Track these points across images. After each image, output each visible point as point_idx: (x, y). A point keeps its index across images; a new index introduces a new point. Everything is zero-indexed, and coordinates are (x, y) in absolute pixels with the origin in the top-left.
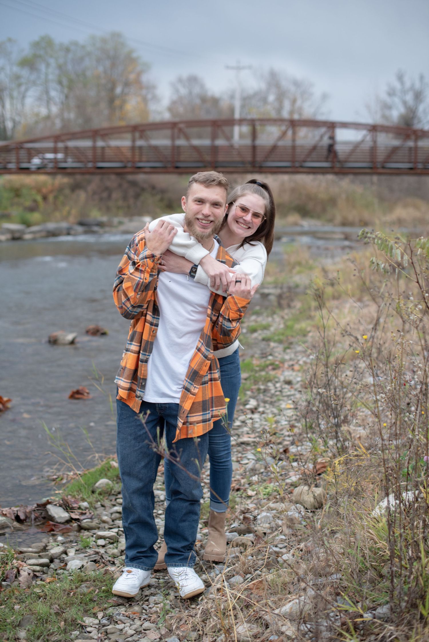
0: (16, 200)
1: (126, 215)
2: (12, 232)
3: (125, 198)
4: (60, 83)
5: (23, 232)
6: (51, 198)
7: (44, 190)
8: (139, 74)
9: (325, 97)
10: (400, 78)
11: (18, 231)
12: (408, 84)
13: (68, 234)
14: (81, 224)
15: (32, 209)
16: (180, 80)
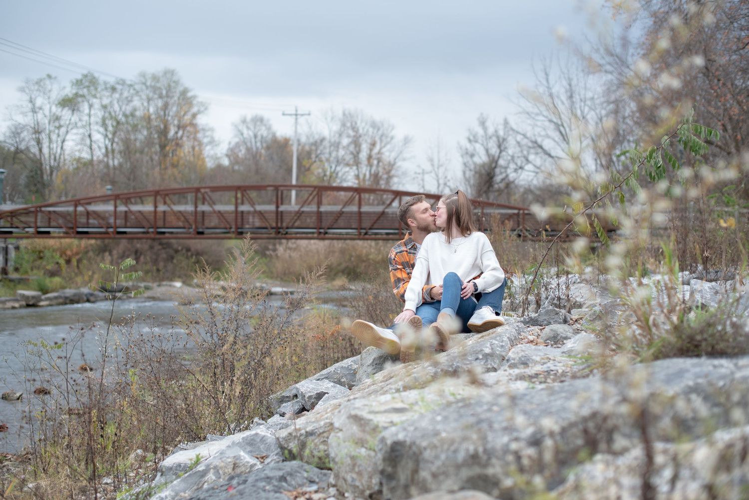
0: (38, 262)
1: (154, 280)
2: (26, 298)
3: (155, 262)
4: (104, 124)
5: (38, 299)
6: (74, 262)
7: (69, 253)
8: (194, 116)
9: (407, 141)
10: (483, 123)
11: (33, 297)
12: (491, 131)
13: (88, 301)
14: (104, 289)
15: (52, 274)
16: (244, 121)
